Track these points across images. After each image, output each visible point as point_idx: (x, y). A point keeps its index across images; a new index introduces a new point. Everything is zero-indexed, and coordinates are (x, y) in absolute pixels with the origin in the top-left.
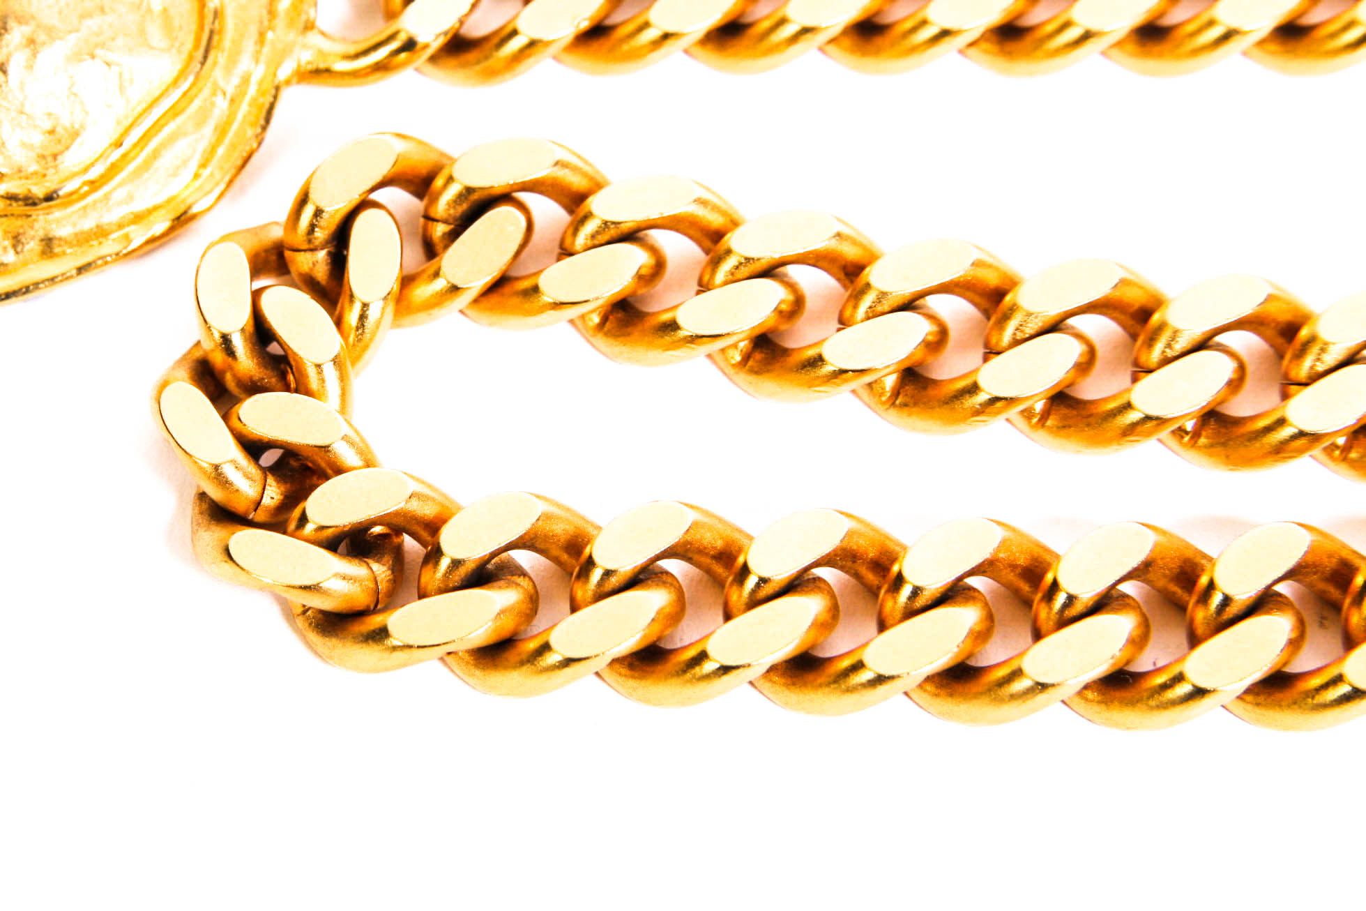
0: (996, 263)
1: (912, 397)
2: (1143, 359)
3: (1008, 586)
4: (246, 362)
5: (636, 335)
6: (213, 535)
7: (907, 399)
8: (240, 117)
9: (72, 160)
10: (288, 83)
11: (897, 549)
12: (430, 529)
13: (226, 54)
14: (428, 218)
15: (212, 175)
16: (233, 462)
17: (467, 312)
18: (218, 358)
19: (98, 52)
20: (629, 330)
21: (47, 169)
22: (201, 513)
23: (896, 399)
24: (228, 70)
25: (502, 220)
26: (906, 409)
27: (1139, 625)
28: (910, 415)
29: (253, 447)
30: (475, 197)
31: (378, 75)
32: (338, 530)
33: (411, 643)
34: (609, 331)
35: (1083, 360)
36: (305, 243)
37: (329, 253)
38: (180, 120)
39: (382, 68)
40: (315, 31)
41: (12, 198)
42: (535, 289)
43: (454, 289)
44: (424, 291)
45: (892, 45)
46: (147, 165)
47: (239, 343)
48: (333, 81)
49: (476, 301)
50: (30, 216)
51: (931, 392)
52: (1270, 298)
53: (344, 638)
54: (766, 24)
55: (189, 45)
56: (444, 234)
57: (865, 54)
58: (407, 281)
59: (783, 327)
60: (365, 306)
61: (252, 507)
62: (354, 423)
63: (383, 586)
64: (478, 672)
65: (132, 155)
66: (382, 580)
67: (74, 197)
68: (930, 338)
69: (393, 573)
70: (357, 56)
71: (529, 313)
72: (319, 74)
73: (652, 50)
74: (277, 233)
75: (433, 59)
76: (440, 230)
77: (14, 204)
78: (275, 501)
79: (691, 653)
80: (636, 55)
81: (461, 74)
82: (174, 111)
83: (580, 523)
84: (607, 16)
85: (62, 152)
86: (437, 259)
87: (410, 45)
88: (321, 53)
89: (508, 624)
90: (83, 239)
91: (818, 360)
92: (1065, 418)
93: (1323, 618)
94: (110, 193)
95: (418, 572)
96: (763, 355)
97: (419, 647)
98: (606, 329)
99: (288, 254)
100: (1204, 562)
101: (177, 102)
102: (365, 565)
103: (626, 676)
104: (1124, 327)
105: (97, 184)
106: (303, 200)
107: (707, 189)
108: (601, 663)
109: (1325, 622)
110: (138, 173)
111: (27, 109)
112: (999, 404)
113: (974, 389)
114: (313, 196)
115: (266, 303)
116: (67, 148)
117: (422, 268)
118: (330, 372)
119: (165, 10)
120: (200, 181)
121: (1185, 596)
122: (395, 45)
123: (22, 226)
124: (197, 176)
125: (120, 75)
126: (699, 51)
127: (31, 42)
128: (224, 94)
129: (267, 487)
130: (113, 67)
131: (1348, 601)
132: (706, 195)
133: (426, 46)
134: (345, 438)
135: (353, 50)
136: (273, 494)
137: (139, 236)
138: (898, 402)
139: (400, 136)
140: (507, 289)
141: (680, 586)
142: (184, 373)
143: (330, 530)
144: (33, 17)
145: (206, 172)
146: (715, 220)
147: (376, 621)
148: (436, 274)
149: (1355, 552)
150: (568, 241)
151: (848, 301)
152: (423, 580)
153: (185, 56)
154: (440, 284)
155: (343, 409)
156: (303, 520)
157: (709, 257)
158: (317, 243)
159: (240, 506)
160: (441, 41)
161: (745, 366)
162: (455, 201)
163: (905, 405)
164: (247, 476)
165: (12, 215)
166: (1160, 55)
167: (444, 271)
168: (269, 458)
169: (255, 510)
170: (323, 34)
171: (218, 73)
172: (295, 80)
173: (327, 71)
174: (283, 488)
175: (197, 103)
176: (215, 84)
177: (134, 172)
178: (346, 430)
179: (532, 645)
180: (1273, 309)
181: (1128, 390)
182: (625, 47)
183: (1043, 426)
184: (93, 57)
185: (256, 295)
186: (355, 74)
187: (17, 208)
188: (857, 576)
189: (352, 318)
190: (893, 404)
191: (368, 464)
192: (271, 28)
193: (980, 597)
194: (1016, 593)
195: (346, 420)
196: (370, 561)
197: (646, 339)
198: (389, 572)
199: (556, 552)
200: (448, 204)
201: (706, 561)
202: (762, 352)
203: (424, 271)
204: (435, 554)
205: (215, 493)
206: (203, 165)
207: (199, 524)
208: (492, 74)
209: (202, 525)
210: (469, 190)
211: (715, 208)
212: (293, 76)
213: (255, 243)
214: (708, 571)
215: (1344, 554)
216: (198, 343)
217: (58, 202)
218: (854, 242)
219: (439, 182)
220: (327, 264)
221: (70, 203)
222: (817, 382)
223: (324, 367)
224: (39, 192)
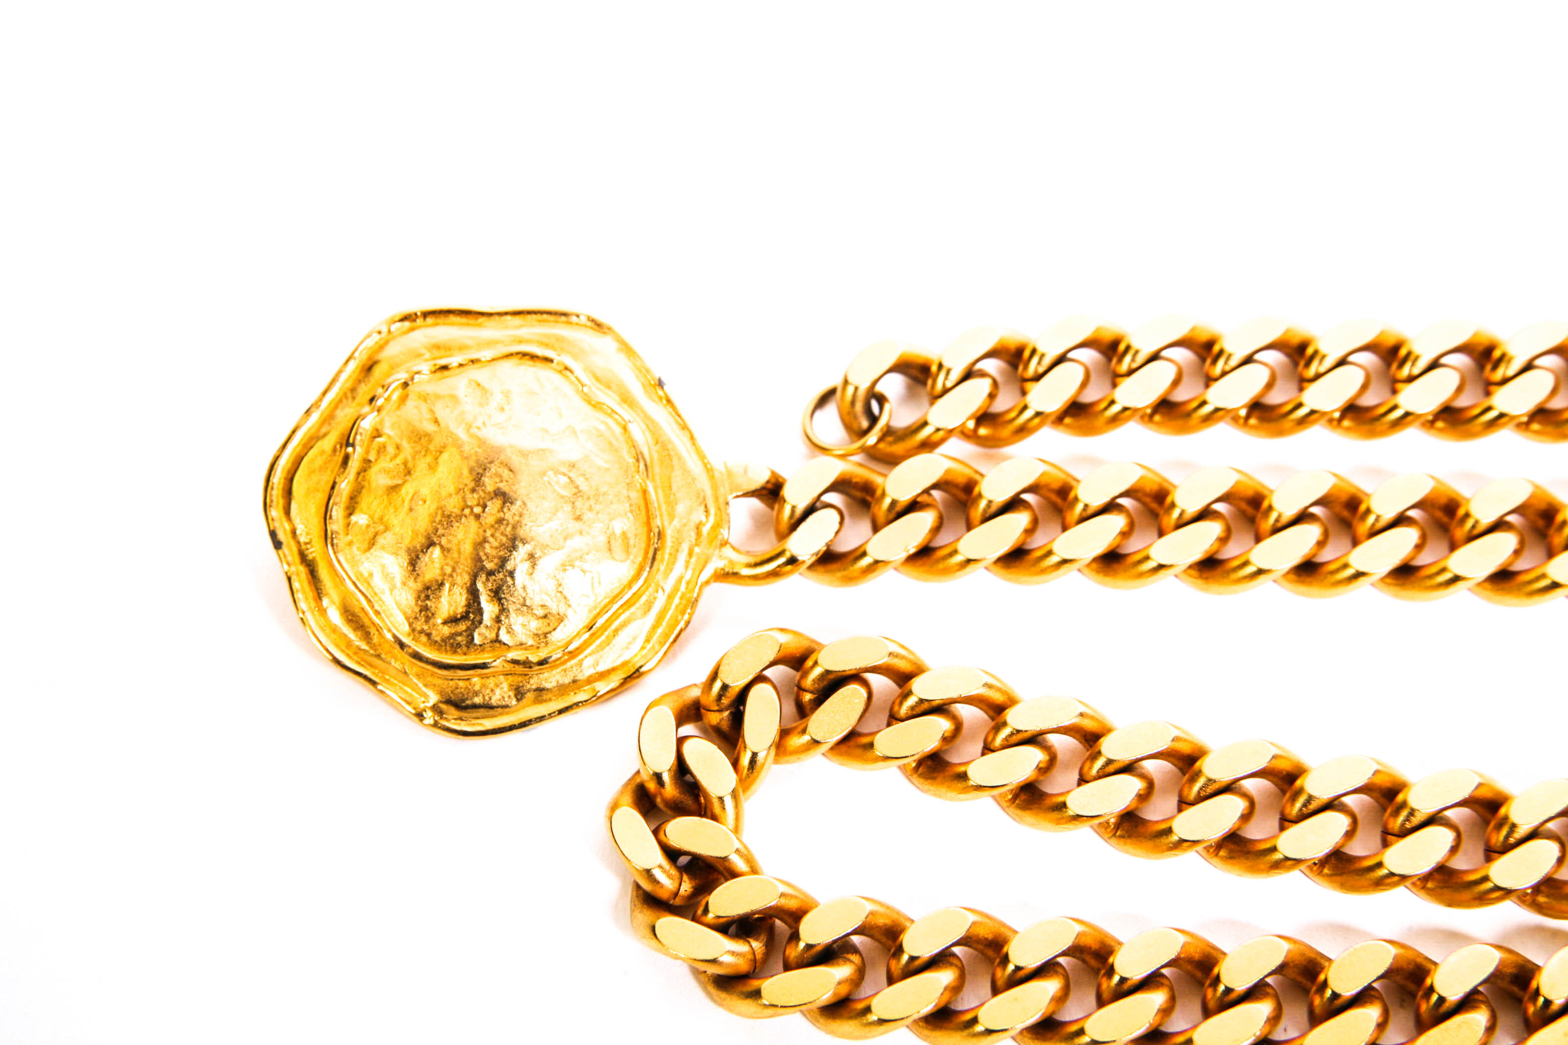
0: (1189, 738)
1: (1127, 832)
2: (1287, 811)
3: (1188, 973)
4: (670, 790)
5: (939, 780)
6: (645, 916)
7: (1124, 833)
8: (673, 607)
9: (559, 636)
10: (707, 583)
11: (1113, 943)
12: (795, 917)
13: (665, 563)
14: (801, 688)
15: (653, 647)
16: (660, 867)
17: (826, 754)
18: (652, 786)
19: (577, 563)
20: (935, 775)
21: (539, 643)
22: (637, 897)
23: (1117, 832)
24: (667, 574)
25: (851, 694)
26: (1122, 840)
27: (1275, 1009)
28: (1125, 844)
29: (672, 854)
30: (831, 677)
31: (772, 579)
32: (729, 919)
33: (776, 1003)
34: (921, 774)
35: (1246, 812)
36: (715, 704)
37: (731, 713)
38: (633, 609)
39: (775, 574)
40: (728, 546)
41: (515, 662)
42: (871, 745)
43: (816, 742)
44: (796, 741)
45: (1125, 571)
46: (608, 642)
47: (666, 778)
48: (739, 581)
49: (832, 749)
50: (528, 675)
51: (1141, 829)
52: (1376, 772)
53: (731, 994)
54: (1039, 553)
55: (640, 559)
56: (810, 700)
57: (1106, 574)
58: (784, 733)
59: (1042, 778)
60: (755, 755)
61: (672, 896)
62: (744, 839)
63: (759, 956)
64: (821, 1020)
65: (599, 633)
66: (759, 953)
67: (558, 662)
68: (1141, 792)
69: (766, 947)
70: (757, 565)
71: (867, 761)
72: (728, 576)
73: (959, 570)
74: (696, 693)
75: (811, 567)
76: (807, 697)
77: (517, 667)
78: (687, 893)
79: (968, 1016)
80: (947, 572)
81: (827, 577)
82: (628, 604)
83: (895, 916)
84: (930, 541)
85: (550, 632)
86: (805, 720)
87: (793, 561)
88: (731, 561)
89: (844, 990)
90: (563, 690)
91: (1063, 806)
92: (1231, 851)
93: (1403, 1001)
94: (582, 660)
95: (784, 948)
96: (1026, 797)
97: (781, 1007)
98: (919, 772)
99: (703, 711)
100: (1322, 961)
101: (631, 597)
102: (746, 943)
103: (922, 1027)
104: (1276, 785)
105: (574, 654)
106: (714, 676)
107: (993, 676)
108: (908, 1021)
109: (1404, 1004)
110: (601, 647)
111: (528, 603)
112: (1186, 844)
113: (1169, 831)
114: (721, 675)
115: (687, 748)
116: (554, 629)
117: (794, 725)
118: (729, 802)
119: (624, 533)
120: (644, 652)
121: (1309, 984)
122: (782, 560)
123: (522, 682)
124: (643, 648)
125: (592, 578)
126: (994, 568)
127: (531, 556)
128: (664, 591)
129: (683, 883)
130: (587, 574)
131: (1420, 993)
132: (991, 681)
133: (803, 562)
134: (737, 851)
135: (752, 560)
136: (687, 887)
137: (602, 687)
138: (1118, 834)
139: (782, 630)
140: (852, 743)
141: (963, 966)
142: (628, 798)
143: (724, 919)
144: (532, 539)
145: (649, 646)
146: (998, 697)
147: (755, 984)
148: (804, 731)
149: (1427, 959)
150: (896, 708)
151: (1087, 759)
152: (787, 952)
153: (636, 566)
154: (806, 738)
155: (736, 830)
156: (706, 911)
157: (994, 723)
158: (723, 706)
159: (664, 895)
160: (814, 558)
161: (1013, 803)
162: (819, 679)
163: (1122, 837)
164: (670, 876)
165: (515, 674)
166: (1310, 584)
167: (809, 729)
168: (683, 860)
169: (674, 899)
170: (734, 548)
171: (659, 577)
172: (712, 580)
173: (735, 574)
174: (694, 884)
175: (644, 599)
176: (658, 585)
177: (600, 645)
178: (737, 845)
179: (860, 1006)
180: (1379, 780)
181: (1275, 837)
182: (941, 566)
183: (1217, 855)
184: (573, 566)
185: (681, 741)
186: (755, 578)
187: (519, 669)
188: (1084, 961)
189: (745, 760)
190: (1114, 835)
191: (754, 871)
192: (697, 545)
193: (1167, 983)
194: (1193, 977)
195: (738, 838)
196: (751, 940)
197: (947, 784)
198: (764, 948)
199: (878, 936)
200: (814, 680)
201: (980, 947)
202: (1025, 795)
203: (795, 728)
204: (795, 936)
205: (646, 885)
206: (648, 640)
207: (635, 905)
208: (850, 580)
209: (638, 906)
210: (828, 672)
211: (999, 690)
212: (711, 578)
213: (679, 702)
214: (982, 953)
215: (1419, 960)
216: (638, 772)
217: (547, 666)
218: (1092, 718)
219: (809, 663)
220: (729, 720)
221: (557, 666)
222: (1064, 821)
223: (725, 799)
224: (534, 659)
